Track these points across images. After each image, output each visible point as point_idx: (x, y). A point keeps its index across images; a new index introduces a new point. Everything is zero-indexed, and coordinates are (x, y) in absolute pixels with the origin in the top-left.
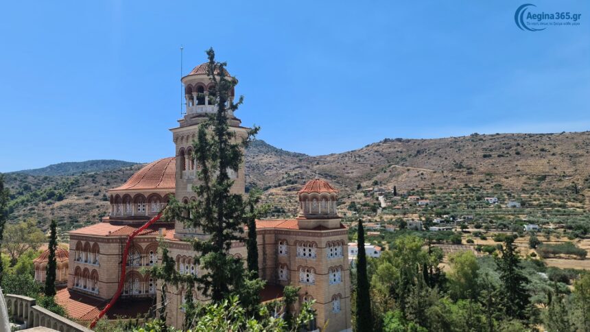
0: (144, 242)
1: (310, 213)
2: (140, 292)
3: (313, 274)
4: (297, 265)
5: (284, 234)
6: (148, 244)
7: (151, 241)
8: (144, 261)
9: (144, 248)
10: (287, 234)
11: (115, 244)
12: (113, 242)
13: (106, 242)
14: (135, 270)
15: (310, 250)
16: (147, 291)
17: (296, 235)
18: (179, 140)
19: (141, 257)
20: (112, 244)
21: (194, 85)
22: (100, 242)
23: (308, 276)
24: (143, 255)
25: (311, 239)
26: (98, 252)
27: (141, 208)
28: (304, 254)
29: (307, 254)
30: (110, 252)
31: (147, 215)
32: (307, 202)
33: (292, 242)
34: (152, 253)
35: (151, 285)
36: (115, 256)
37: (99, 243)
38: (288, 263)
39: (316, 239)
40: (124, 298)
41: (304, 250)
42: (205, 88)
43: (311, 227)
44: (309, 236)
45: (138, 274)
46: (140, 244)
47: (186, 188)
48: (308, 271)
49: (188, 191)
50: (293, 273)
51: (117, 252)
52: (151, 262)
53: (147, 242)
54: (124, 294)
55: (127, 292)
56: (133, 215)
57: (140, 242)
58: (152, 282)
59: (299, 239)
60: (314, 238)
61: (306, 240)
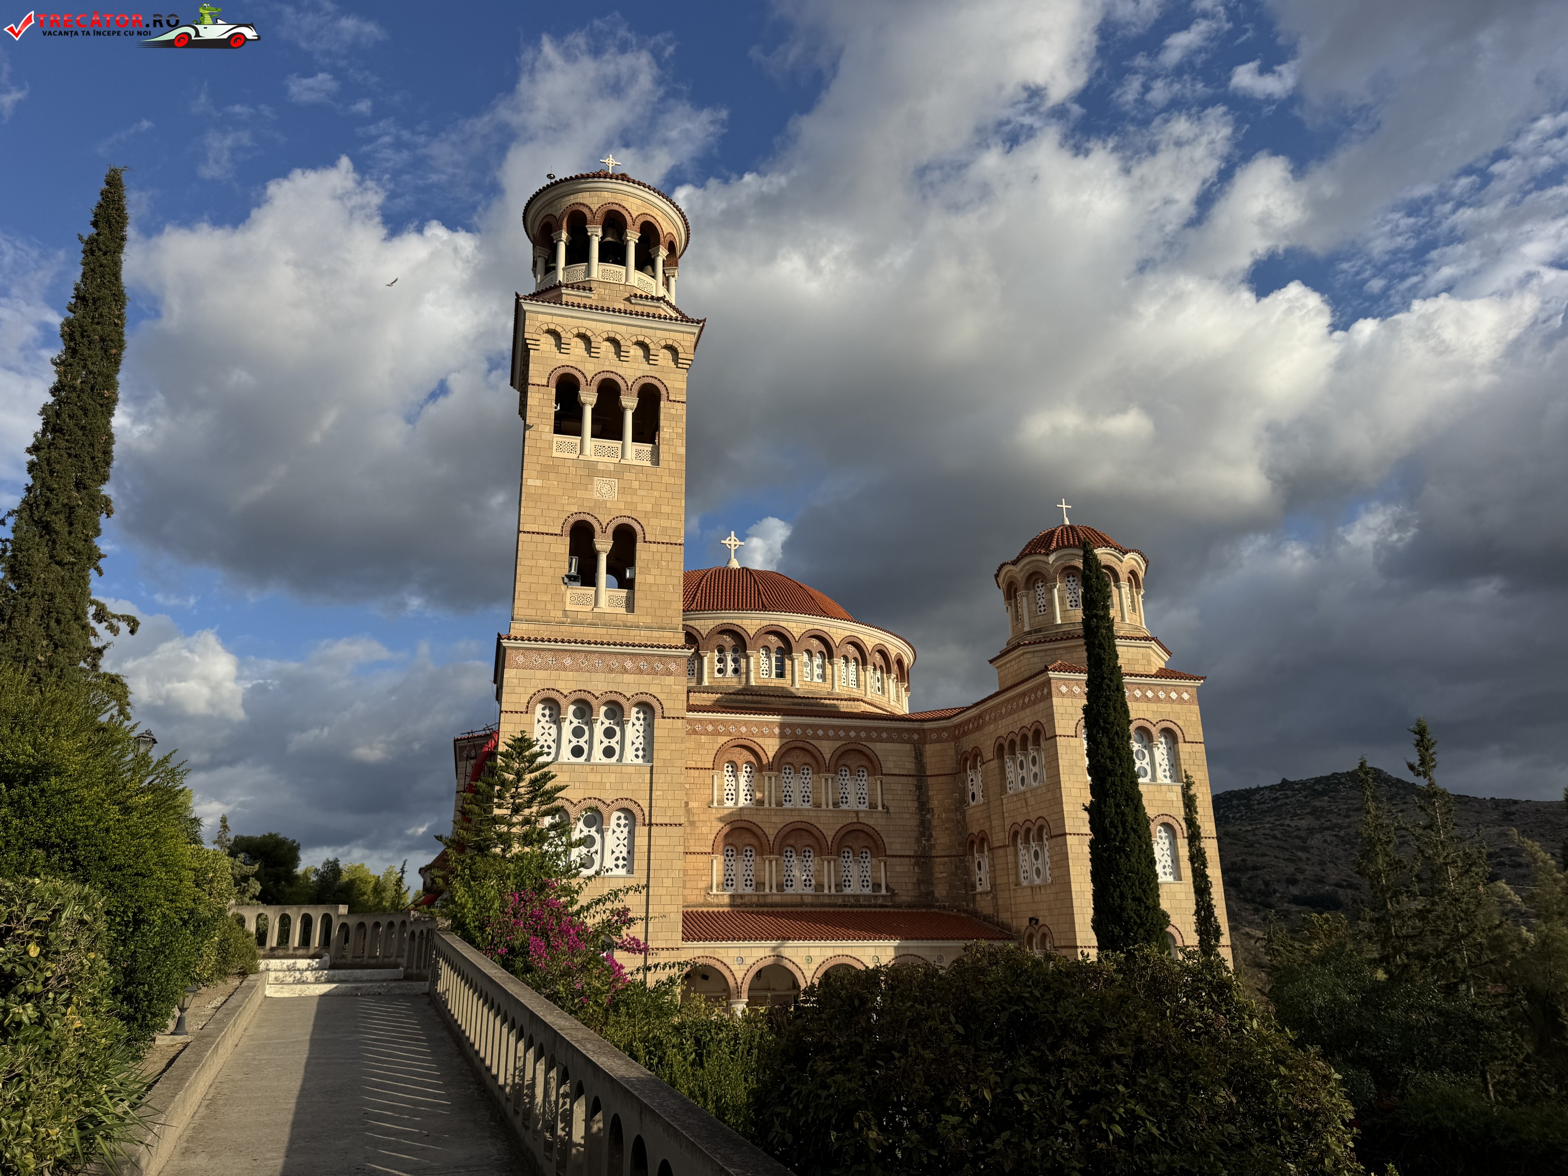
5: (974, 729)
15: (1035, 760)
17: (996, 719)
23: (1037, 855)
28: (1023, 781)
29: (1029, 778)
33: (988, 747)
38: (987, 826)
39: (1040, 711)
41: (1022, 764)
44: (1024, 707)
48: (1034, 838)
50: (997, 858)
59: (1003, 732)
60: (1036, 707)
61: (1019, 726)
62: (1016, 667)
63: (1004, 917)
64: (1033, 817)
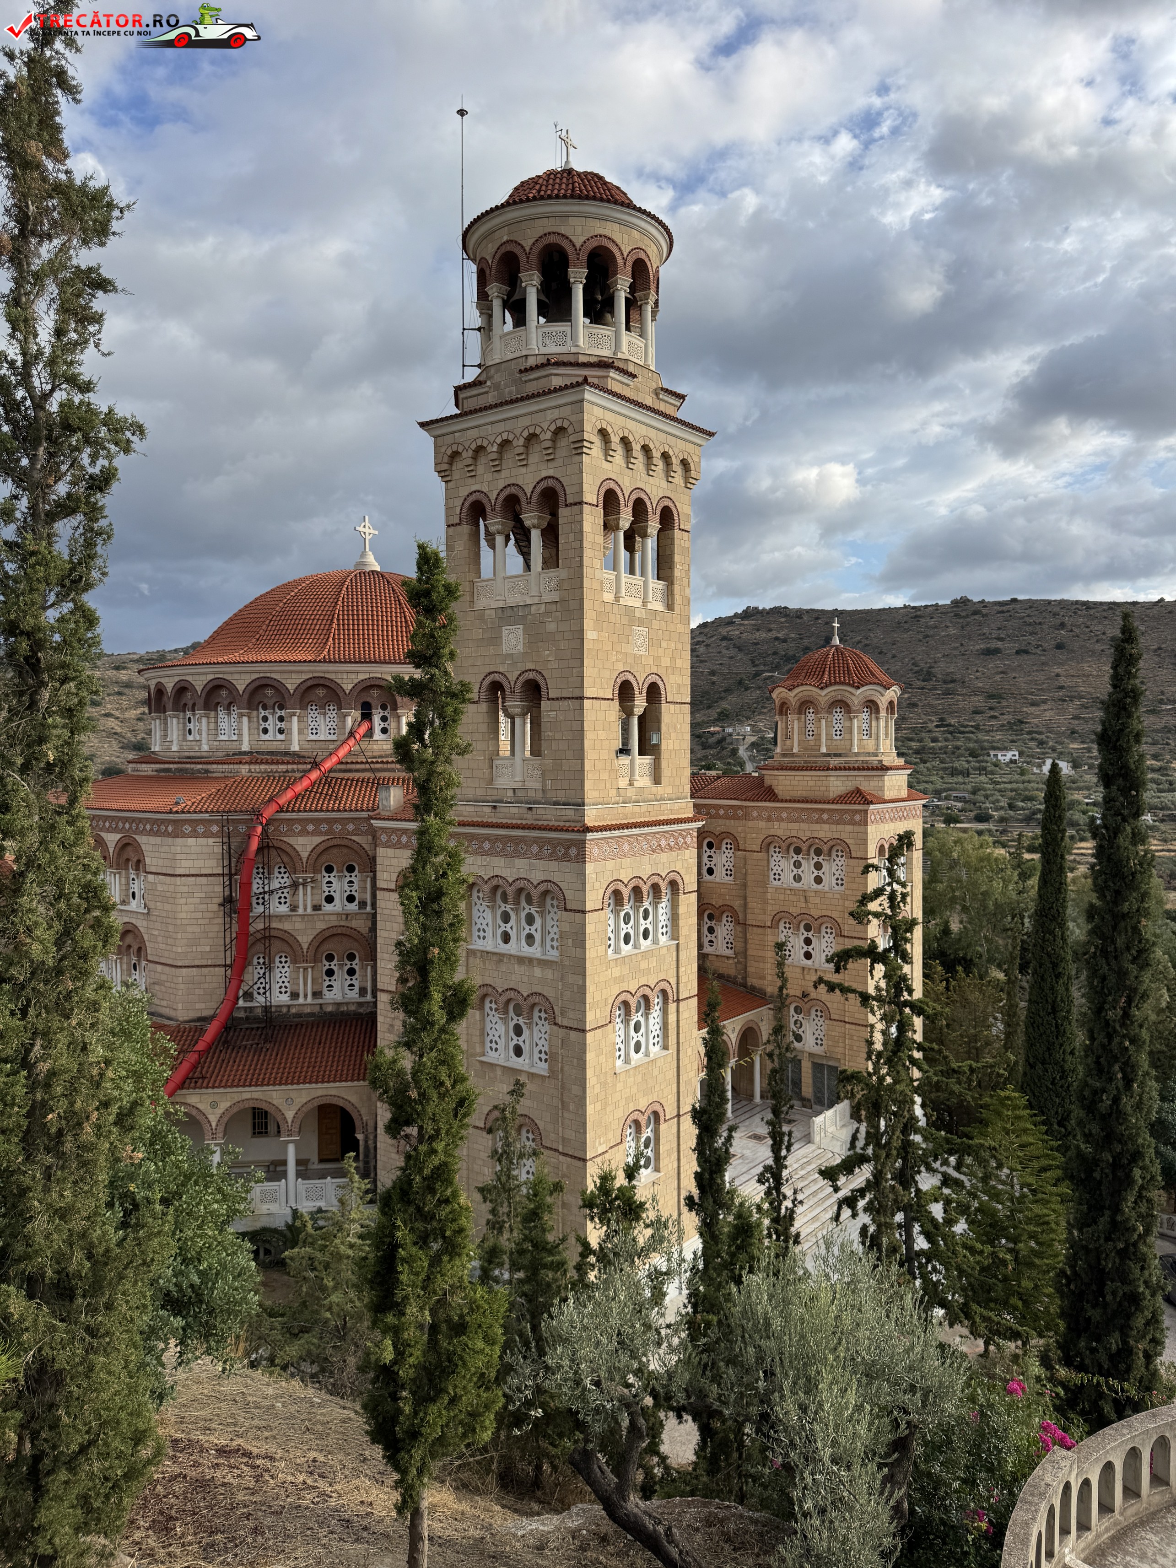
0: (304, 833)
1: (824, 750)
2: (295, 995)
3: (829, 938)
4: (772, 909)
5: (726, 817)
6: (318, 840)
7: (329, 831)
8: (306, 899)
9: (304, 855)
10: (736, 817)
11: (202, 841)
12: (195, 834)
13: (167, 835)
14: (273, 925)
15: (818, 866)
16: (317, 994)
17: (769, 819)
18: (458, 465)
19: (295, 885)
20: (191, 841)
21: (527, 245)
22: (144, 832)
23: (808, 942)
24: (300, 877)
25: (824, 832)
26: (139, 865)
27: (272, 724)
28: (798, 879)
29: (808, 879)
30: (185, 865)
31: (295, 747)
32: (811, 716)
33: (753, 841)
34: (329, 869)
35: (330, 973)
36: (204, 880)
37: (142, 839)
38: (737, 904)
39: (845, 832)
40: (242, 1014)
41: (798, 865)
42: (572, 257)
43: (832, 795)
44: (820, 821)
45: (288, 942)
46: (291, 840)
47: (496, 640)
48: (808, 928)
49: (505, 649)
50: (753, 935)
51: (213, 865)
52: (330, 899)
53: (314, 834)
54: (241, 1003)
55: (248, 996)
56: (245, 747)
57: (291, 833)
58: (334, 965)
59: (780, 833)
60: (840, 827)
61: (808, 834)
62: (811, 783)
63: (752, 981)
64: (816, 913)
